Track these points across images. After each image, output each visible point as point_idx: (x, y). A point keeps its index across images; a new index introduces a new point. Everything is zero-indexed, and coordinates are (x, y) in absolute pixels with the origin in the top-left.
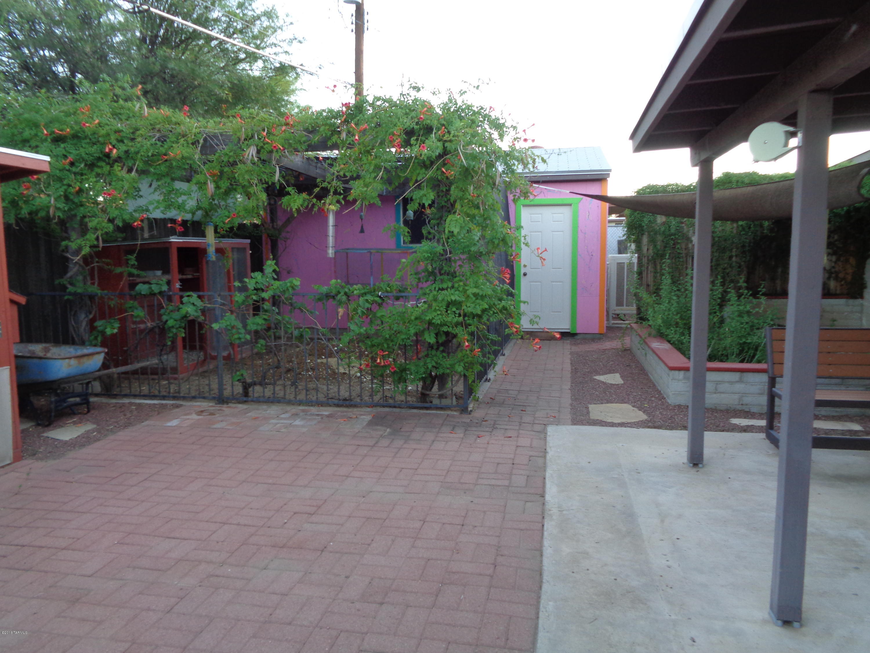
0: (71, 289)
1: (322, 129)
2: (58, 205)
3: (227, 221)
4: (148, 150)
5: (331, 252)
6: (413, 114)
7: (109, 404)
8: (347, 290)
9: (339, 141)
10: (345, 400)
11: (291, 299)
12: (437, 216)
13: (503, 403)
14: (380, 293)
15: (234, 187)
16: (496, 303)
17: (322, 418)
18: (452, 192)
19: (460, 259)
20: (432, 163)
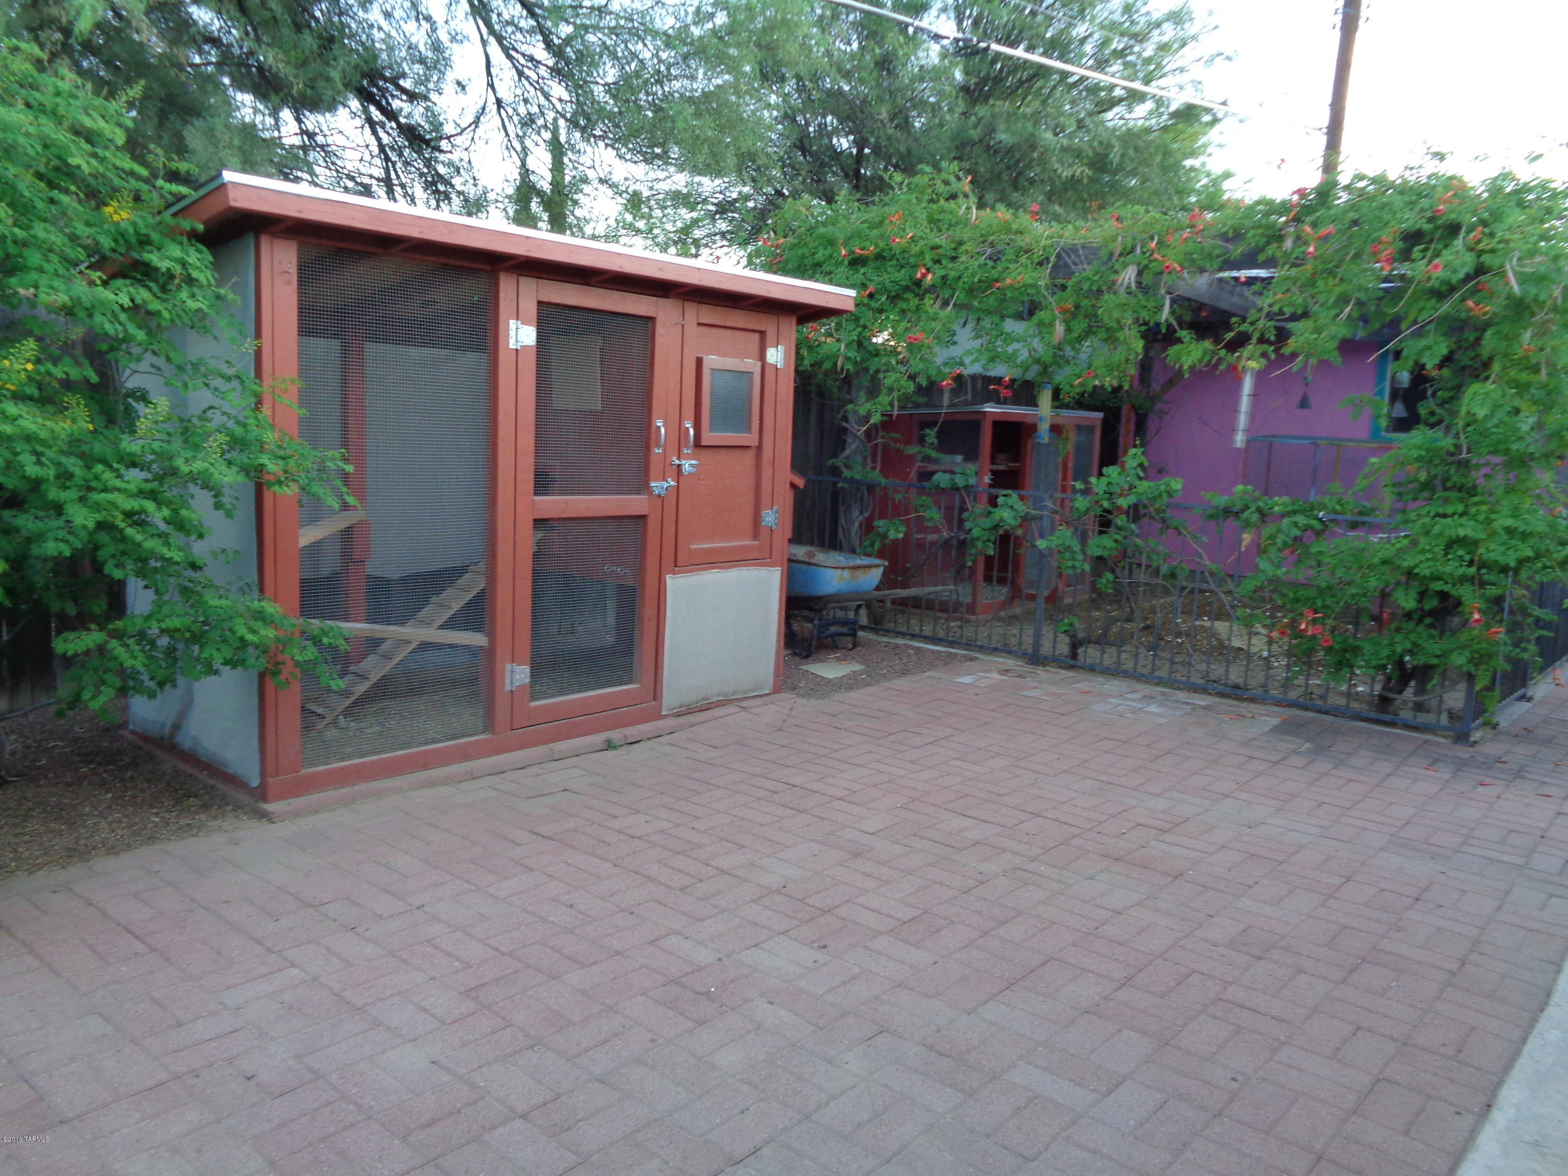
0: (847, 473)
1: (1250, 234)
2: (849, 355)
3: (1076, 382)
4: (974, 275)
5: (1240, 439)
6: (1424, 203)
7: (879, 643)
8: (1261, 504)
9: (1278, 254)
10: (1236, 687)
11: (1164, 511)
12: (1450, 385)
13: (1550, 741)
14: (1321, 514)
15: (1094, 329)
16: (1552, 548)
17: (1193, 709)
18: (1484, 342)
19: (1488, 464)
20: (1453, 289)
